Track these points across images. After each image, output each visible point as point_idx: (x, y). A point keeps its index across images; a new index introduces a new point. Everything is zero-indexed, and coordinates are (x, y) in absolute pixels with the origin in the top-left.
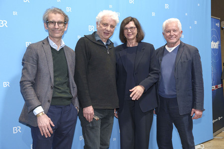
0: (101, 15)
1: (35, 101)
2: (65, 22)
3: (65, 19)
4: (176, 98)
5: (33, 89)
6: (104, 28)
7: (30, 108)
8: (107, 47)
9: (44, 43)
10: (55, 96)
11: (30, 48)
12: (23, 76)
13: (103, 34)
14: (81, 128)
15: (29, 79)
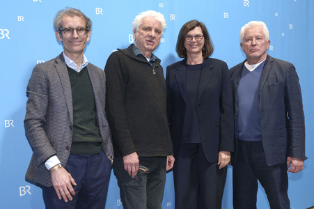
1: (47, 149)
2: (87, 27)
3: (87, 24)
4: (261, 142)
5: (43, 131)
7: (40, 159)
9: (57, 62)
10: (77, 140)
11: (37, 70)
12: (28, 112)
14: (119, 189)
15: (37, 116)
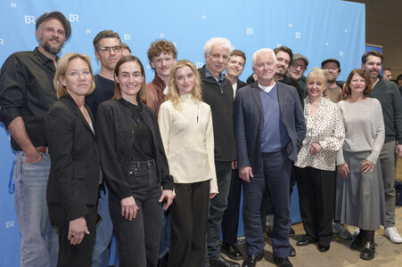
0: (209, 44)
6: (215, 60)
8: (220, 84)
13: (214, 67)
